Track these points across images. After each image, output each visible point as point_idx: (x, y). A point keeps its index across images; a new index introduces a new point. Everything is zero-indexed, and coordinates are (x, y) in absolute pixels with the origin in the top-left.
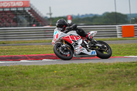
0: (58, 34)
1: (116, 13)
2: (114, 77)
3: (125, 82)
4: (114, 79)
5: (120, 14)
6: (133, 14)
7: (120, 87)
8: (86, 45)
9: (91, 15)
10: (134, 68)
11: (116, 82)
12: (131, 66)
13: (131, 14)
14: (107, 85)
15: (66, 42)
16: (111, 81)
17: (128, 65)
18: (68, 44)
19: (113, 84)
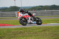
0: (21, 14)
1: (15, 6)
2: (15, 34)
3: (19, 36)
4: (15, 35)
5: (17, 7)
6: (23, 7)
7: (18, 38)
8: (32, 19)
9: (5, 7)
10: (23, 30)
11: (16, 36)
12: (22, 29)
13: (21, 7)
14: (12, 37)
15: (24, 18)
16: (13, 36)
17: (21, 29)
18: (25, 19)
19: (14, 37)
